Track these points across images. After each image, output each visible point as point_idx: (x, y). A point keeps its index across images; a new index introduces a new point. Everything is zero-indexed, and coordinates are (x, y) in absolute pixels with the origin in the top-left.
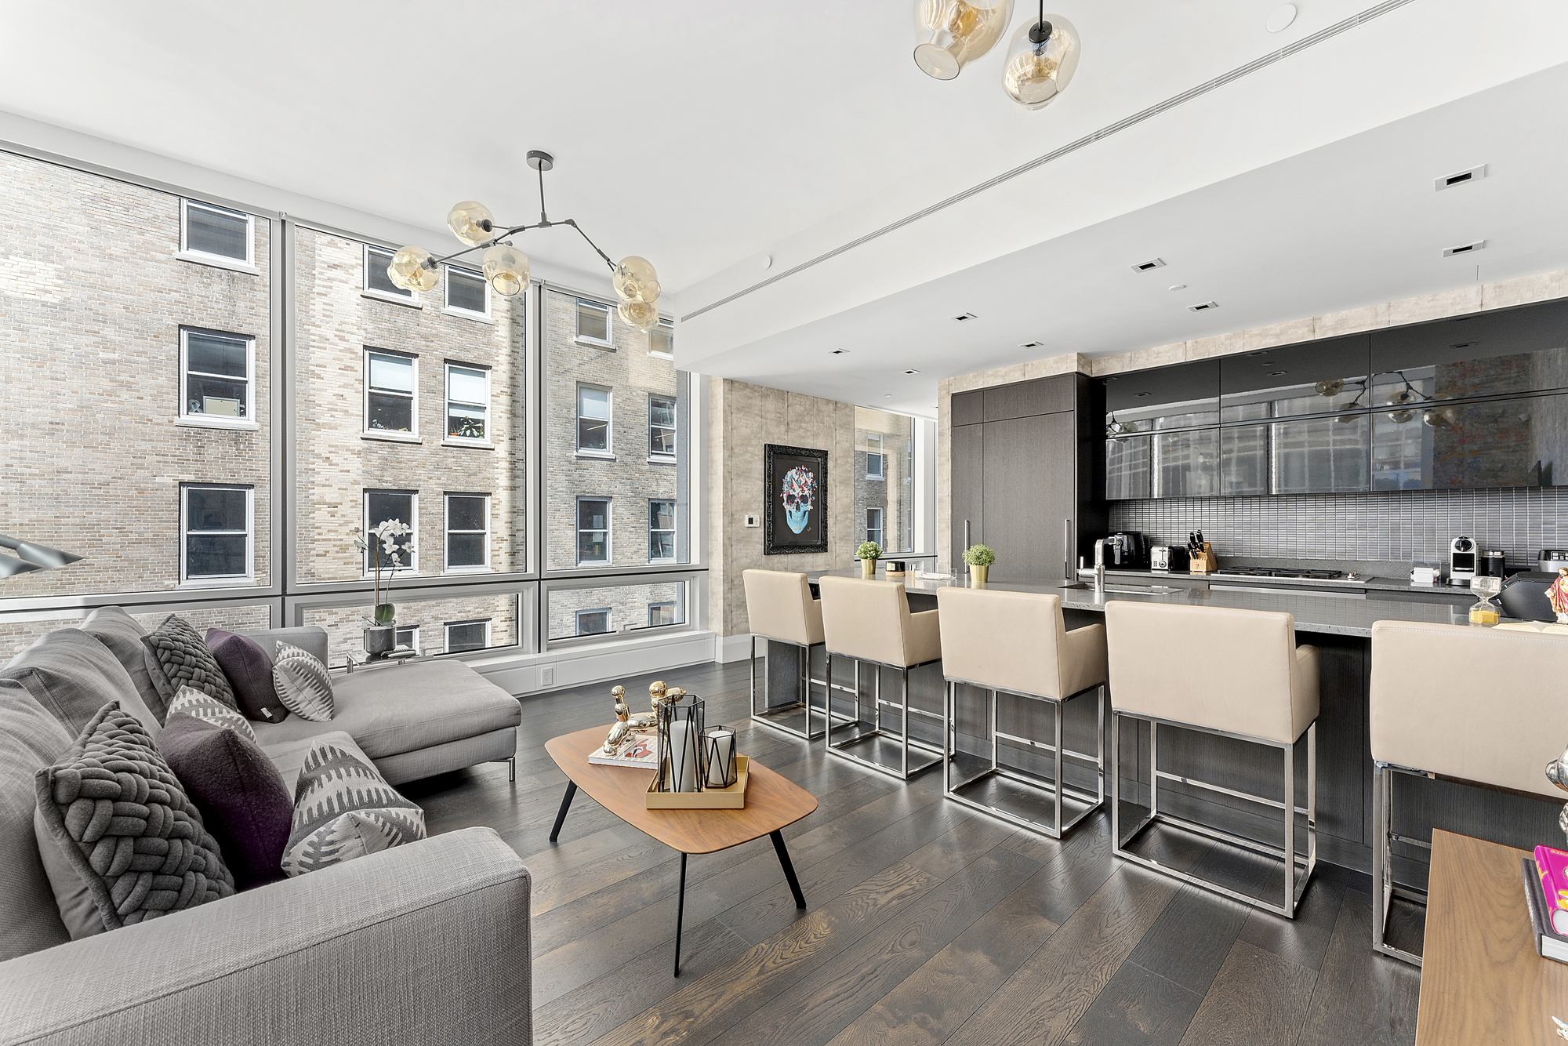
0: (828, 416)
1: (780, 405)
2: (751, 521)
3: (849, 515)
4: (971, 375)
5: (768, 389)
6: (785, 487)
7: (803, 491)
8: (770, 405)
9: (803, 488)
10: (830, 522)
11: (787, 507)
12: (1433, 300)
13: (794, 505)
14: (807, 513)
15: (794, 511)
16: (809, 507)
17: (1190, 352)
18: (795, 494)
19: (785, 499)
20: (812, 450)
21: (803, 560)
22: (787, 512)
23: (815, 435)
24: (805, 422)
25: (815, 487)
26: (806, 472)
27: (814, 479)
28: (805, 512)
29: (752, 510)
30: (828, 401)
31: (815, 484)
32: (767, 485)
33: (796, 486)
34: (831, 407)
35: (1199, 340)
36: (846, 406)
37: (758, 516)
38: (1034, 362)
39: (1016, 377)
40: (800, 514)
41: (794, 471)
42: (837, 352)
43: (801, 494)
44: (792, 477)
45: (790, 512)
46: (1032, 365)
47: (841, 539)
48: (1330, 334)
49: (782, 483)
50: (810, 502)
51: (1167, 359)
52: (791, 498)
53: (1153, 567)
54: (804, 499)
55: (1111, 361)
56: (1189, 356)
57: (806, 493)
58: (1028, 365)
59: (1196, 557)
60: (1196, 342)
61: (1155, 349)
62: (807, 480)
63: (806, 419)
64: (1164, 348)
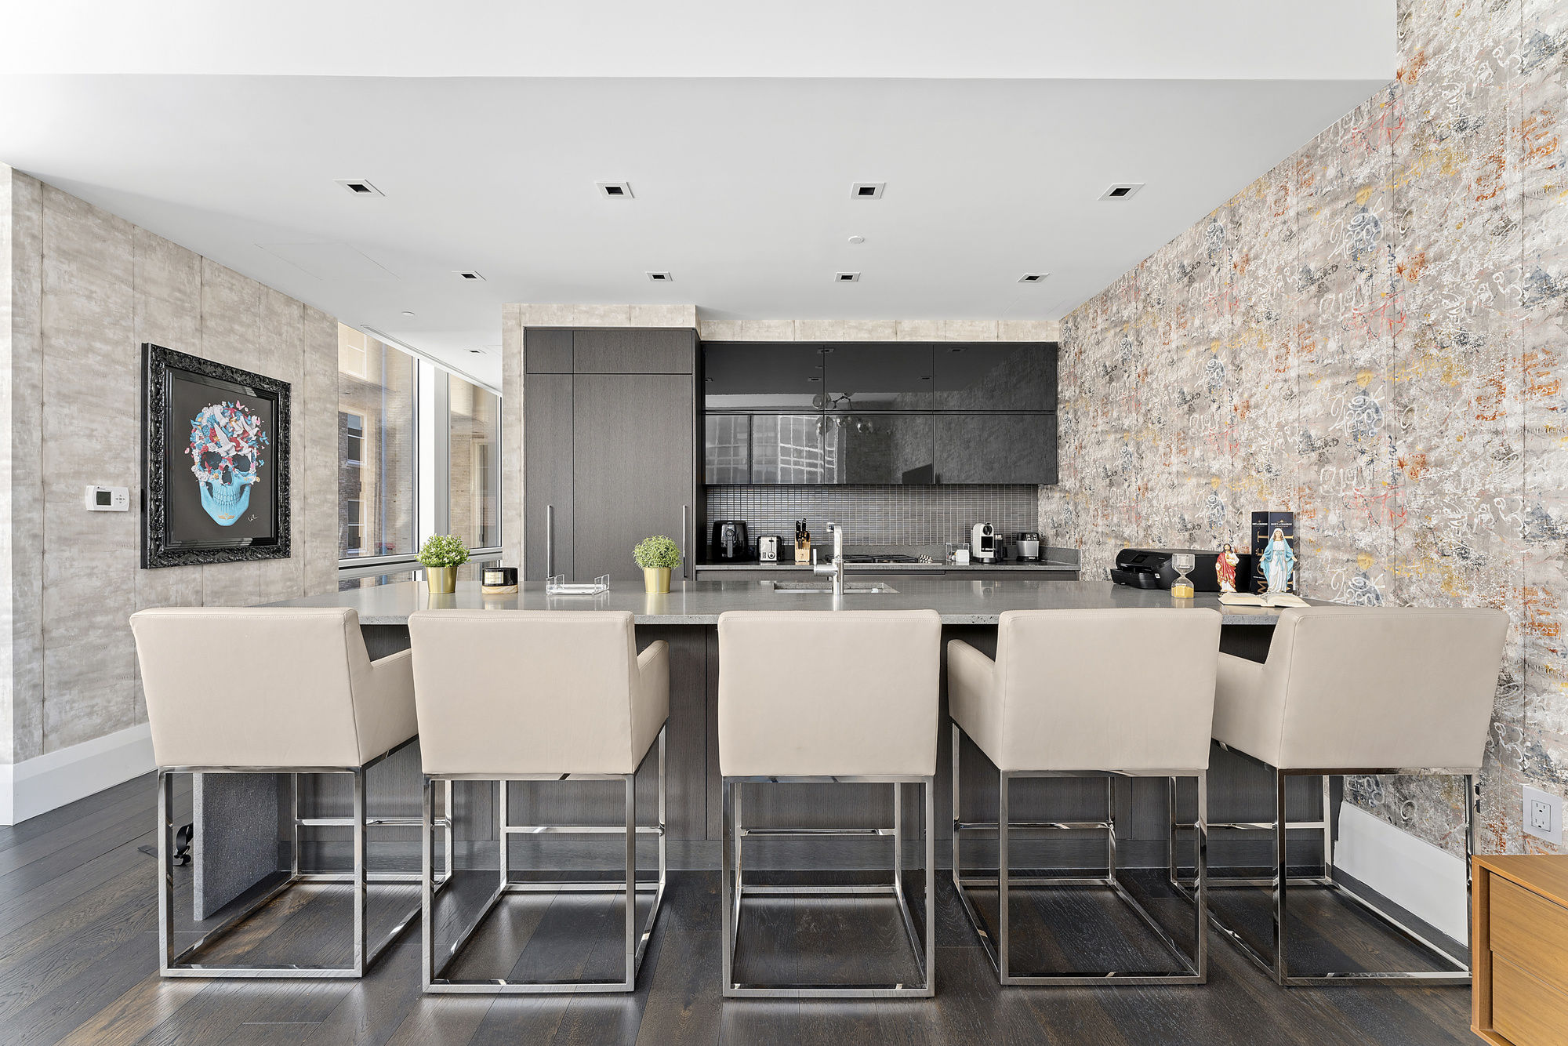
0: (289, 324)
1: (184, 276)
2: (103, 498)
3: (329, 496)
4: (555, 306)
5: (150, 235)
6: (197, 437)
7: (238, 447)
8: (155, 267)
9: (238, 444)
10: (295, 506)
11: (202, 475)
12: (971, 325)
13: (219, 473)
14: (247, 489)
15: (217, 483)
16: (252, 478)
17: (798, 332)
18: (222, 451)
19: (197, 459)
20: (259, 376)
21: (238, 574)
22: (202, 484)
23: (264, 352)
24: (242, 324)
25: (264, 444)
26: (246, 415)
27: (262, 428)
28: (242, 488)
29: (108, 476)
30: (290, 300)
31: (264, 438)
32: (150, 427)
33: (221, 436)
34: (296, 311)
35: (806, 321)
36: (324, 317)
37: (126, 491)
38: (642, 306)
39: (618, 320)
40: (232, 489)
41: (217, 410)
42: (358, 188)
43: (233, 453)
44: (213, 419)
45: (208, 484)
46: (640, 309)
47: (314, 535)
48: (907, 339)
49: (188, 430)
50: (253, 470)
51: (777, 335)
52: (210, 460)
53: (762, 559)
54: (241, 462)
55: (721, 325)
56: (797, 336)
57: (246, 451)
58: (635, 308)
59: (801, 546)
60: (804, 323)
61: (766, 322)
62: (247, 428)
63: (244, 318)
64: (774, 322)
